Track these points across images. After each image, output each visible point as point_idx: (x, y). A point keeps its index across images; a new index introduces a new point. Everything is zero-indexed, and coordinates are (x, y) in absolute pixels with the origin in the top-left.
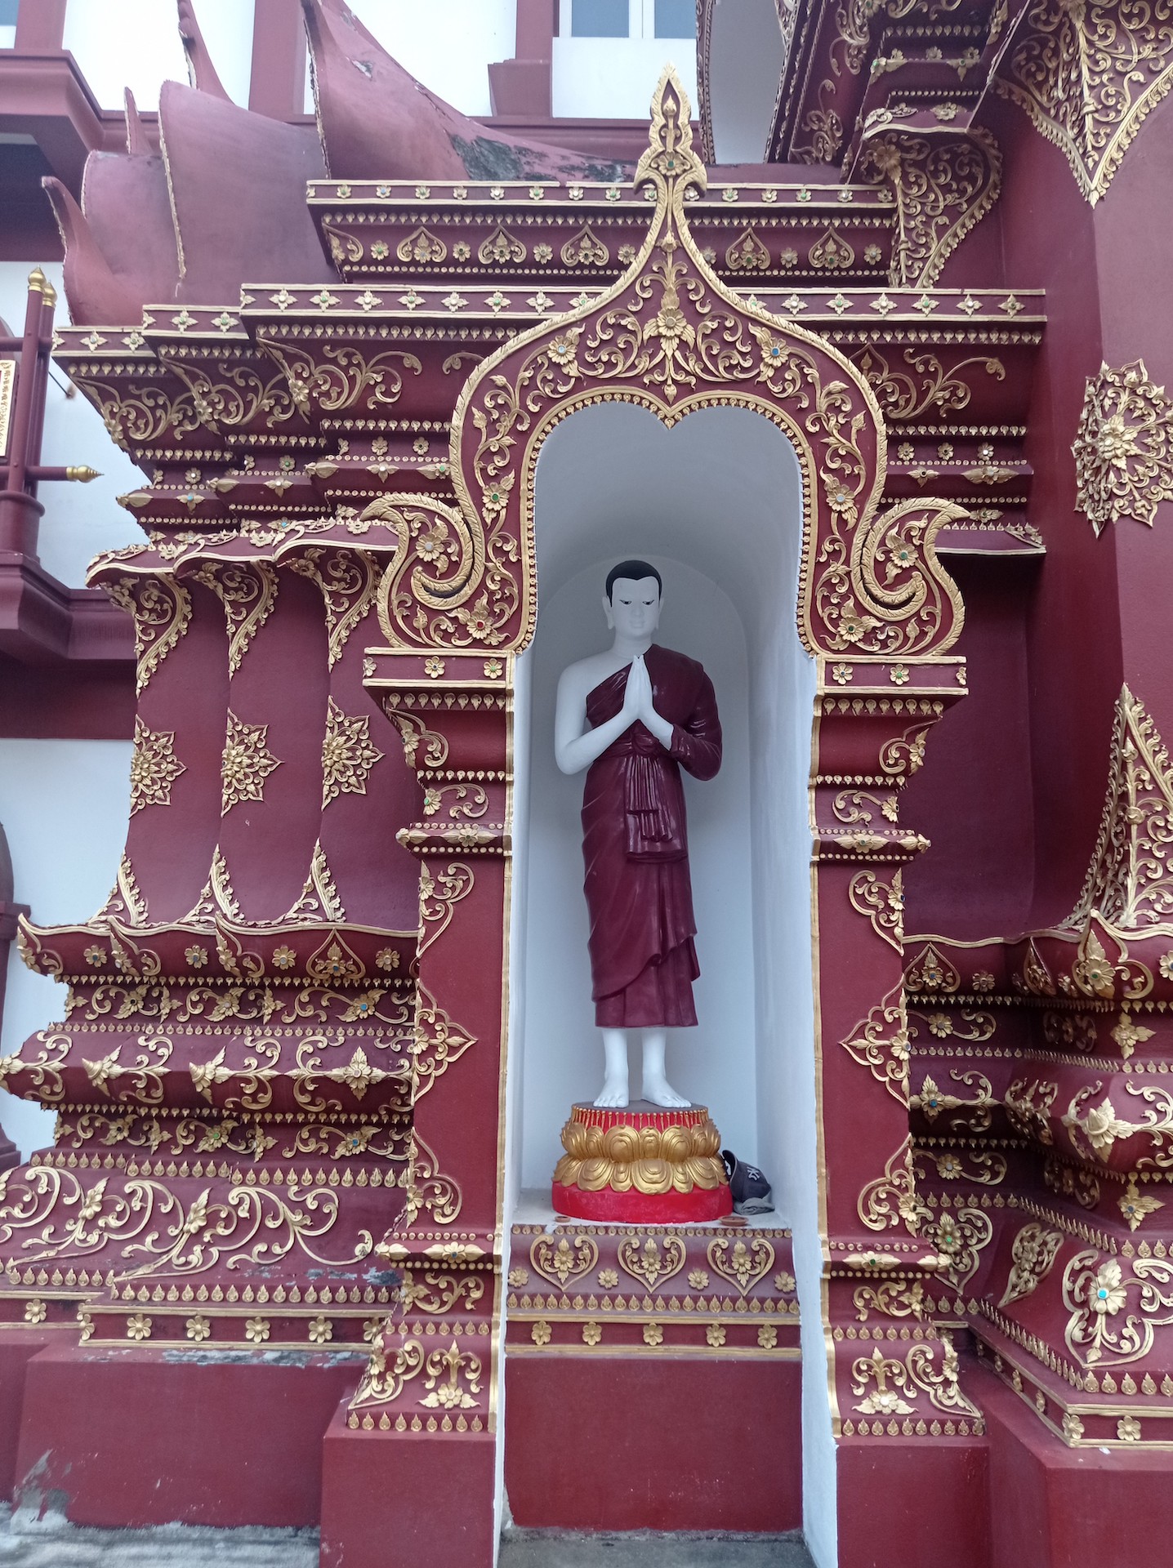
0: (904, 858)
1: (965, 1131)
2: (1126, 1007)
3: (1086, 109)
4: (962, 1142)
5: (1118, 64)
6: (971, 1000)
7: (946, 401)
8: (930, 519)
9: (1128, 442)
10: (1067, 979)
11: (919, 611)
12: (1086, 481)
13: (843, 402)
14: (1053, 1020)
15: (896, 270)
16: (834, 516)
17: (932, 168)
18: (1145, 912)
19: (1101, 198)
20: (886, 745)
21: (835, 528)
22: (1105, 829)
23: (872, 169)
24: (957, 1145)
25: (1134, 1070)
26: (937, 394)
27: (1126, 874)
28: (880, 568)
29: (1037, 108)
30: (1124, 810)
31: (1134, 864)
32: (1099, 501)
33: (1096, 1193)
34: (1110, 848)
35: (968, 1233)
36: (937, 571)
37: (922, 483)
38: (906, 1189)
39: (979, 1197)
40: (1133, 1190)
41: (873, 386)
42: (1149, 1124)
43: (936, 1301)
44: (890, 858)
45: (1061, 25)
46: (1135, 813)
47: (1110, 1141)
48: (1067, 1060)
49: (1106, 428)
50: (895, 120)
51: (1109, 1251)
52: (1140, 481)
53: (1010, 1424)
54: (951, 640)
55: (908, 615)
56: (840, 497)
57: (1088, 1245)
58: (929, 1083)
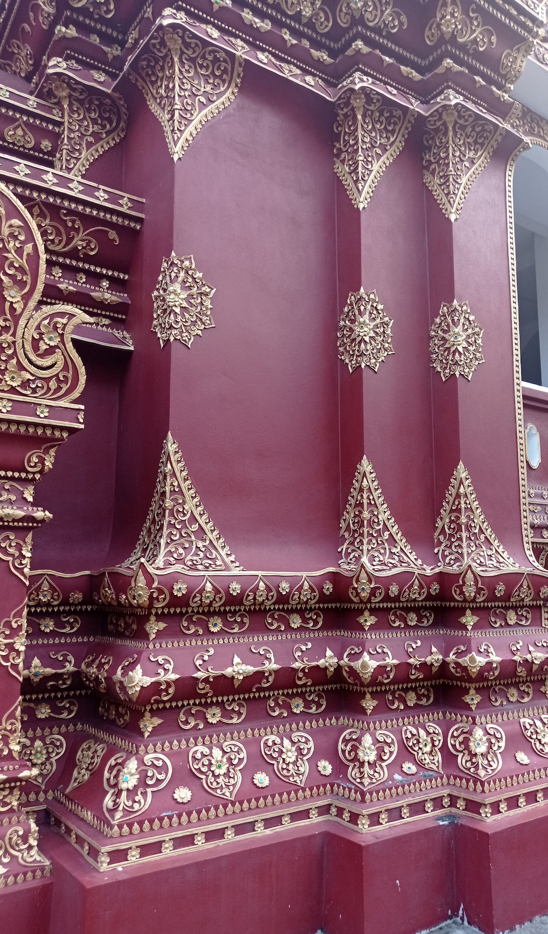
0: (35, 525)
1: (56, 689)
2: (154, 612)
3: (176, 107)
4: (53, 695)
5: (194, 89)
6: (67, 608)
7: (83, 248)
8: (69, 319)
9: (182, 299)
10: (124, 597)
11: (58, 374)
12: (159, 315)
13: (20, 233)
14: (114, 619)
15: (59, 159)
16: (7, 304)
17: (87, 106)
18: (168, 558)
19: (180, 159)
20: (30, 454)
21: (7, 312)
22: (152, 510)
23: (50, 94)
24: (49, 697)
25: (154, 647)
26: (78, 242)
27: (161, 537)
28: (35, 343)
29: (150, 95)
30: (163, 501)
31: (165, 532)
32: (164, 328)
33: (127, 718)
34: (154, 521)
35: (50, 750)
36: (71, 351)
37: (65, 293)
38: (15, 731)
39: (59, 727)
40: (148, 714)
41: (39, 226)
42: (160, 677)
43: (27, 795)
44: (25, 524)
45: (166, 55)
46: (169, 503)
47: (138, 689)
48: (119, 642)
49: (171, 288)
50: (68, 68)
51: (131, 752)
52: (186, 322)
53: (67, 865)
54: (76, 394)
55: (51, 375)
56: (13, 293)
57: (121, 749)
58: (36, 661)
